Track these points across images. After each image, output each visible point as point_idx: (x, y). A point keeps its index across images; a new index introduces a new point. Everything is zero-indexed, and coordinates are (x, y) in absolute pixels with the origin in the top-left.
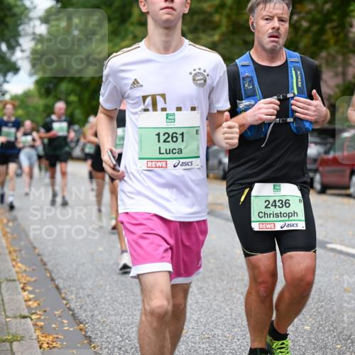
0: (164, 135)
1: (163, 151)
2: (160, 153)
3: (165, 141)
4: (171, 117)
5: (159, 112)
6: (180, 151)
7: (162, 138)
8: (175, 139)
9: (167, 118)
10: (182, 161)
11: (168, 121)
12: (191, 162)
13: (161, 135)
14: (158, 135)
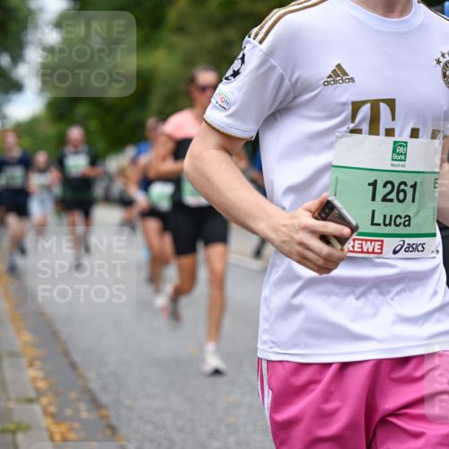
0: (385, 186)
1: (378, 219)
2: (373, 224)
3: (385, 199)
4: (400, 150)
5: (382, 137)
6: (408, 221)
7: (381, 192)
8: (401, 196)
9: (394, 151)
10: (408, 241)
11: (395, 157)
12: (423, 245)
13: (380, 185)
14: (374, 184)
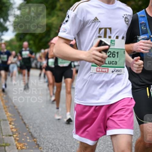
0: (108, 53)
3: (108, 56)
4: (113, 42)
6: (116, 63)
8: (114, 56)
9: (111, 42)
10: (116, 69)
12: (121, 70)
